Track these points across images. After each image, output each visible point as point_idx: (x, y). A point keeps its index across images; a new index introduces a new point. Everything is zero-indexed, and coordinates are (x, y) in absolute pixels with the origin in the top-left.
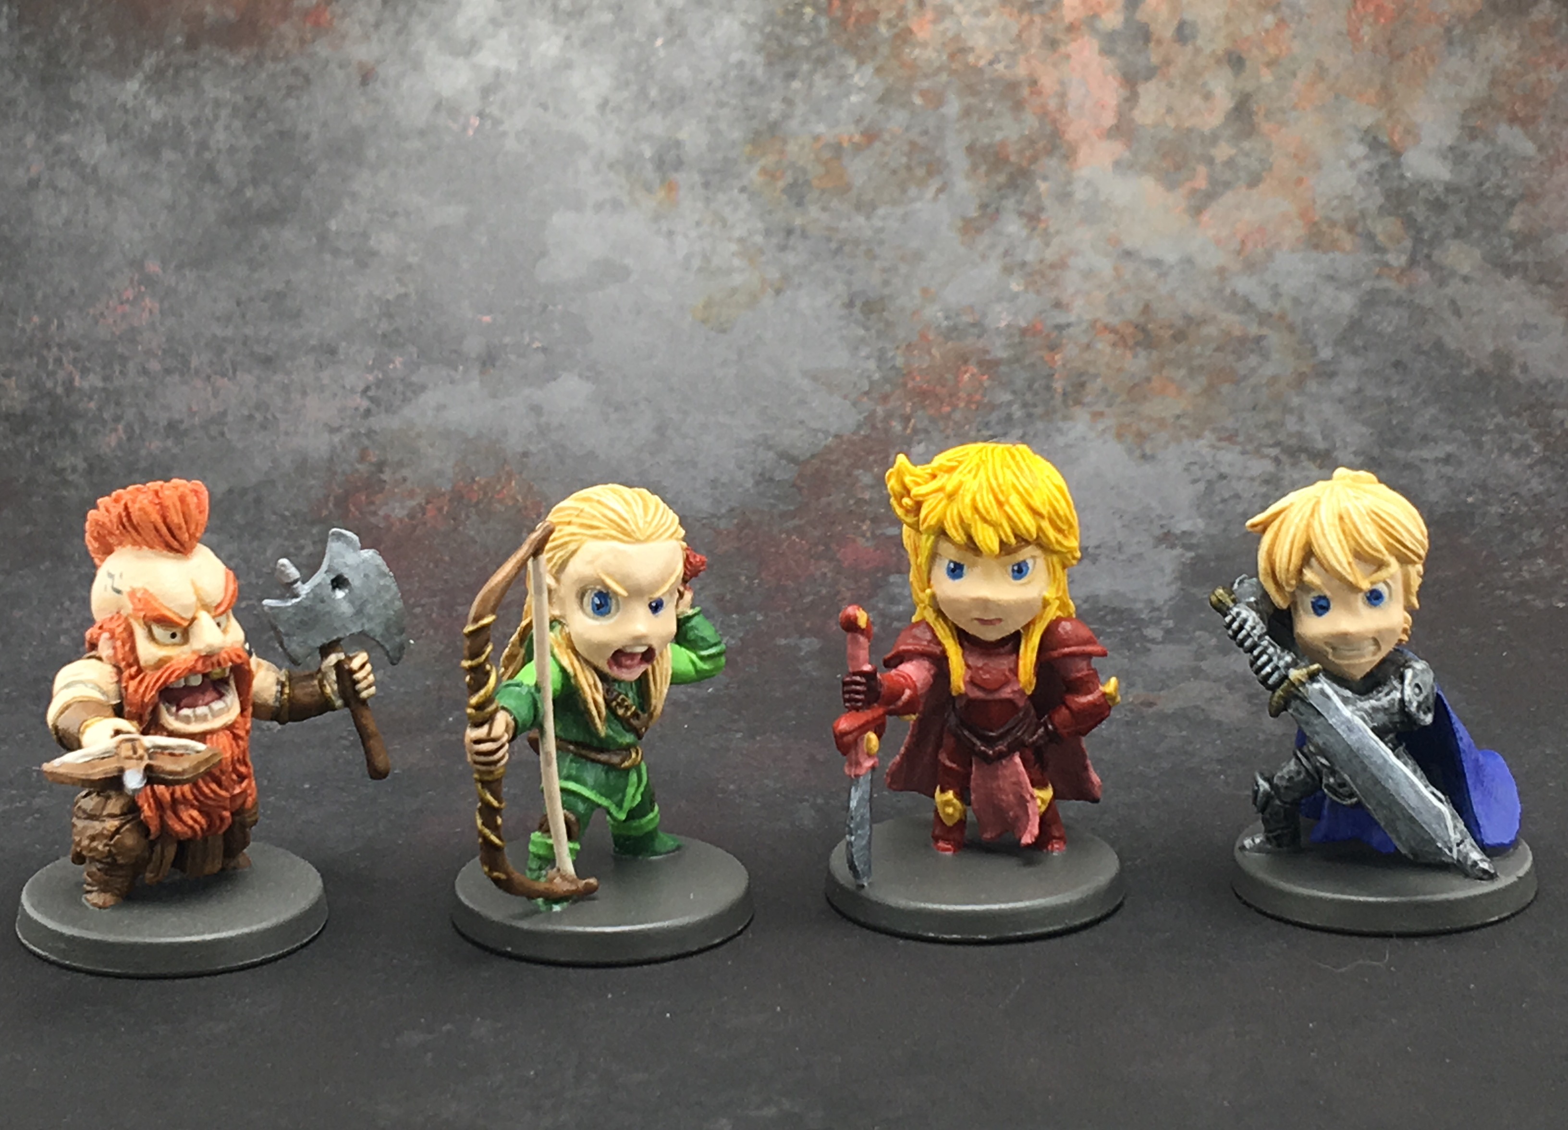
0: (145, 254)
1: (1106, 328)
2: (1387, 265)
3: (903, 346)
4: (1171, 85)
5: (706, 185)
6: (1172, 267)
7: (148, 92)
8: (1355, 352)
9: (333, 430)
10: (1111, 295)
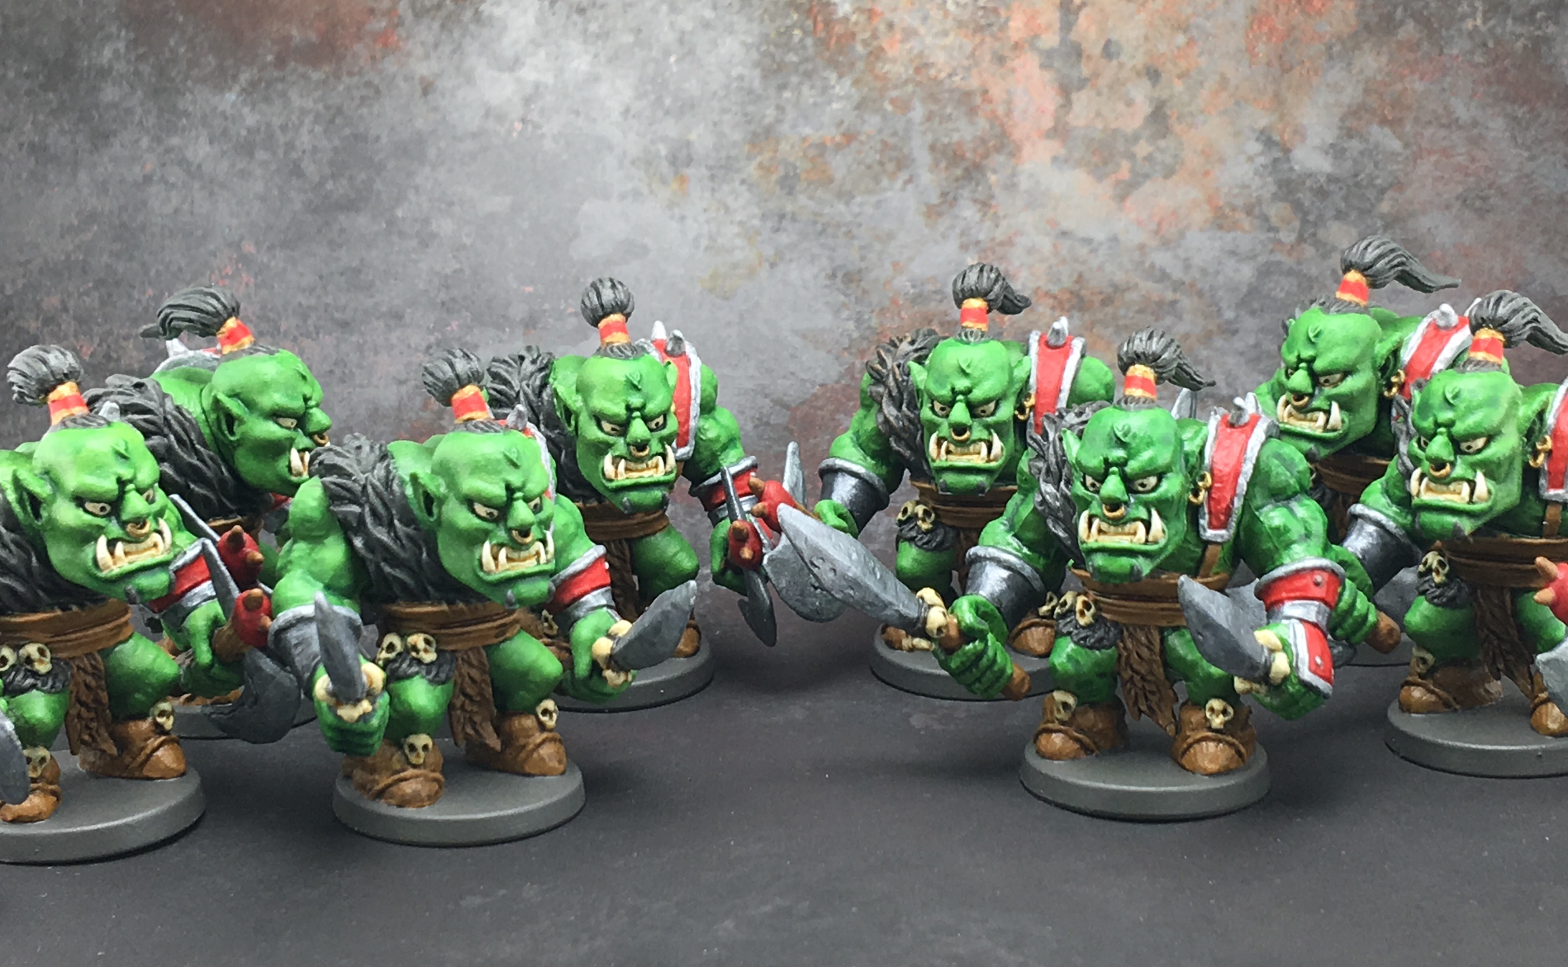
0: (242, 238)
1: (1047, 294)
2: (1279, 242)
3: (877, 310)
4: (1099, 94)
5: (712, 178)
6: (1101, 244)
7: (244, 102)
8: (1253, 313)
9: (401, 383)
10: (1050, 267)
